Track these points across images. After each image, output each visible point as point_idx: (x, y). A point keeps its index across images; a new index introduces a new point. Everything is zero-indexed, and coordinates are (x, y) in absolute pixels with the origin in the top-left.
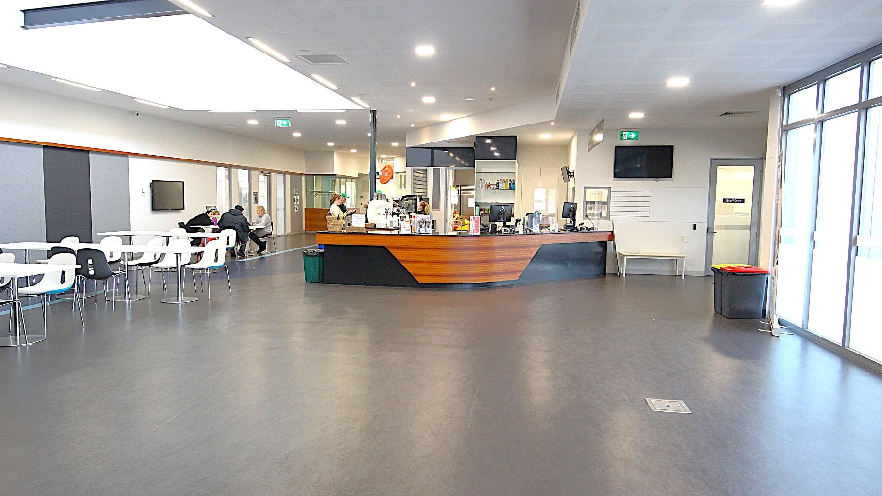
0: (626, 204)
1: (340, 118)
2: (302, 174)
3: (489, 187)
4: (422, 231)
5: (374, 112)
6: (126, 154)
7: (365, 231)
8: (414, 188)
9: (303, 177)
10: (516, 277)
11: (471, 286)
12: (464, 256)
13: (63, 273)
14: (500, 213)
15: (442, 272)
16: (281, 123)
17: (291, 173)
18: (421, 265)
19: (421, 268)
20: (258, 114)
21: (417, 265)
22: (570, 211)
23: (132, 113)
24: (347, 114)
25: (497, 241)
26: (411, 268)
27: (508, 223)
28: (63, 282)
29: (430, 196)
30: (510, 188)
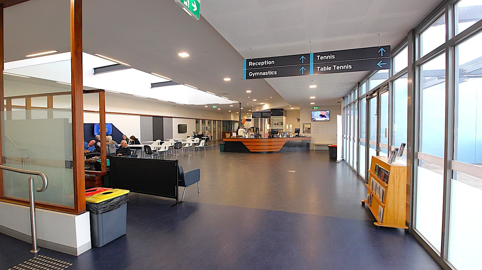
0: (316, 127)
1: (231, 105)
2: (221, 121)
3: (275, 124)
4: (252, 137)
5: (240, 103)
6: (172, 117)
7: (236, 138)
8: (254, 125)
9: (222, 122)
10: (279, 150)
11: (266, 153)
12: (263, 144)
13: (165, 147)
14: (275, 132)
15: (257, 149)
16: (214, 107)
17: (218, 121)
18: (251, 147)
19: (252, 148)
20: (208, 105)
21: (250, 147)
22: (297, 131)
23: (173, 106)
24: (233, 104)
25: (273, 140)
26: (248, 147)
27: (277, 135)
28: (165, 149)
29: (259, 127)
30: (282, 124)
